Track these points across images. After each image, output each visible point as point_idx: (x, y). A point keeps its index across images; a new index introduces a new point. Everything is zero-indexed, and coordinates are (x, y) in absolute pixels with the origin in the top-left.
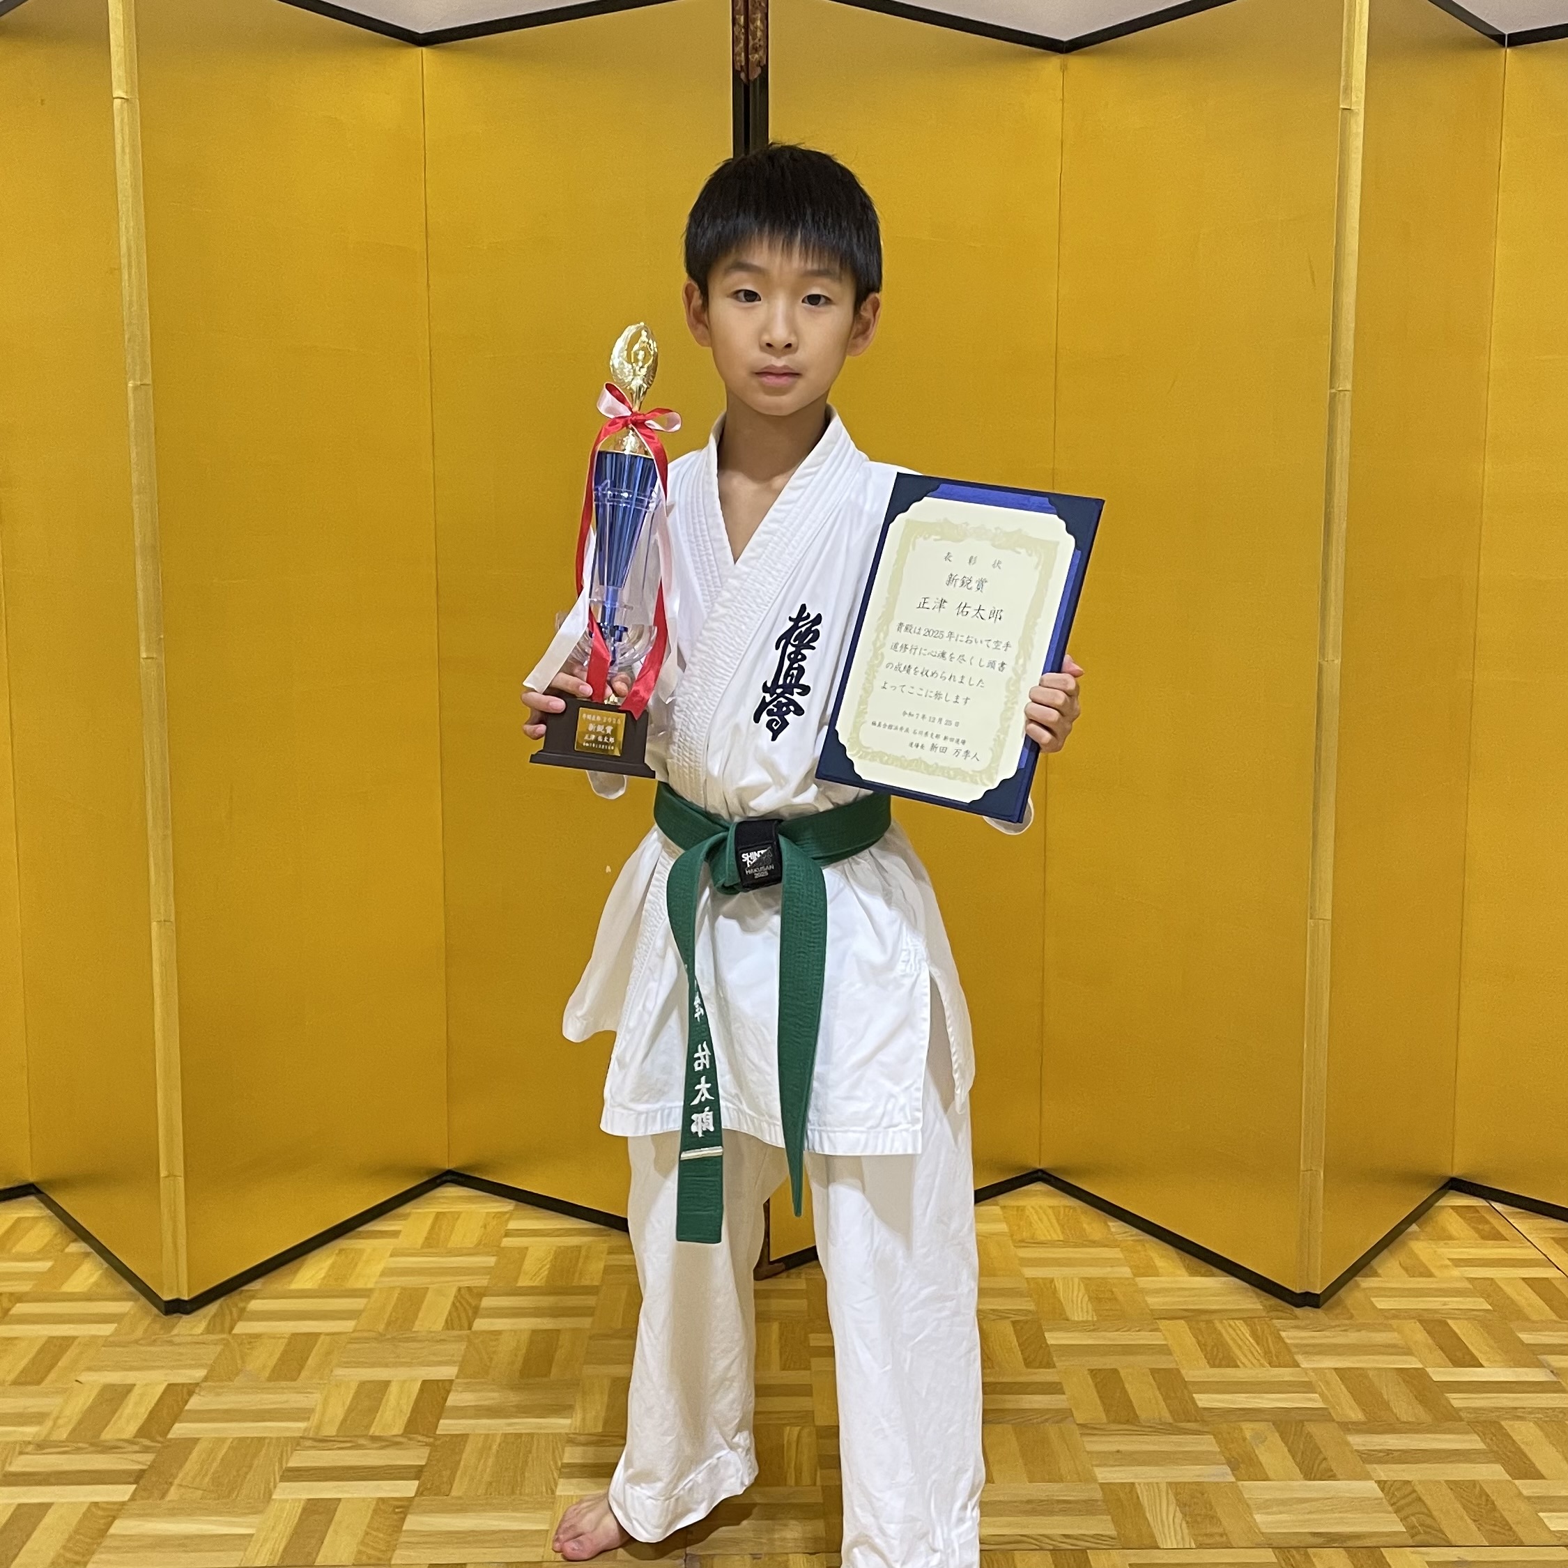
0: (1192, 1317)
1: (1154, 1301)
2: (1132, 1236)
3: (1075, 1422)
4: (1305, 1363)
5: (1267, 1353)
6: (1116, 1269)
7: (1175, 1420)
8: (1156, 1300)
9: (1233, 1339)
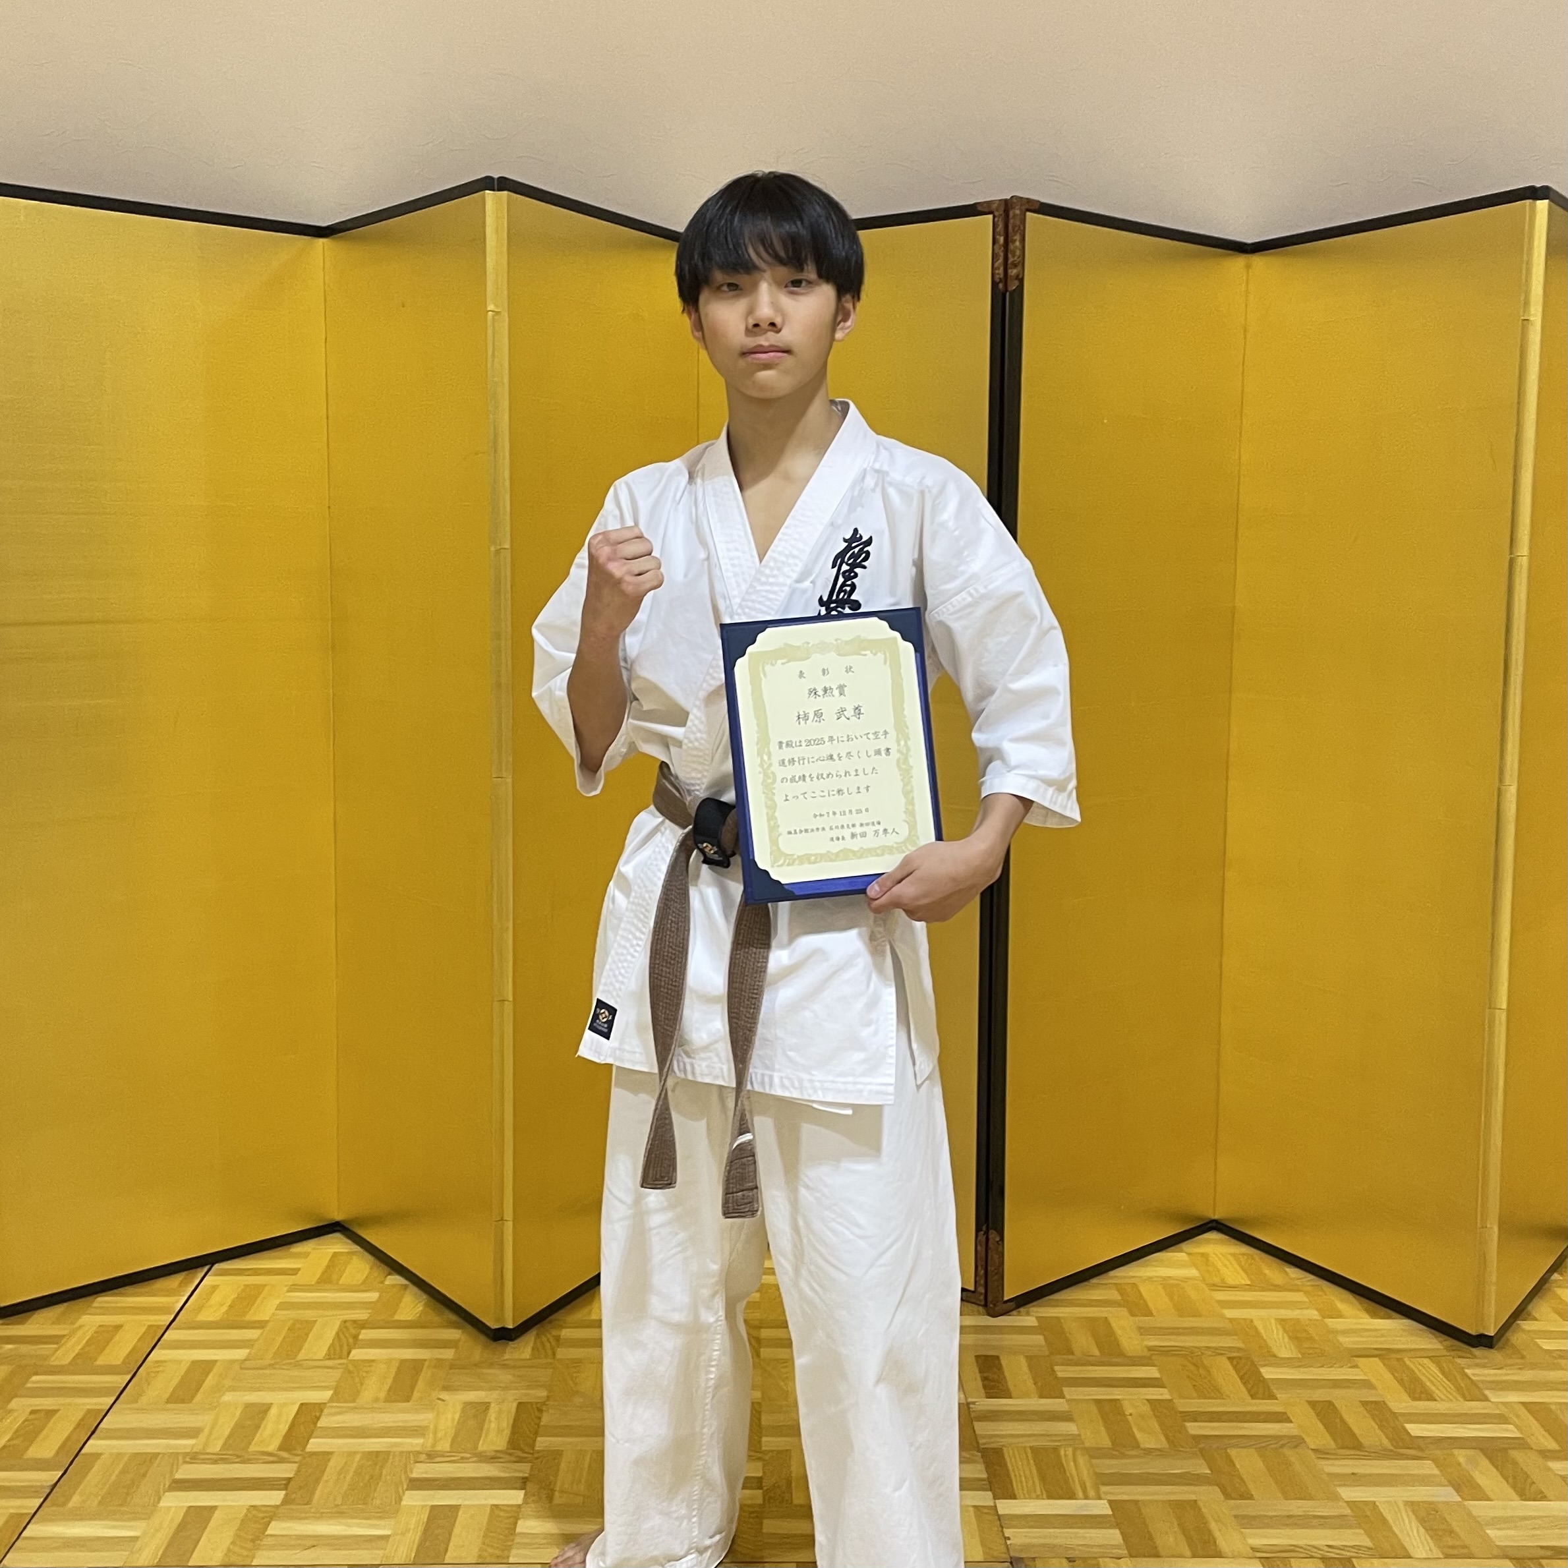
0: (1383, 1354)
1: (1347, 1341)
2: (1309, 1281)
3: (1308, 1447)
4: (1494, 1397)
5: (1459, 1389)
6: (1306, 1312)
7: (1396, 1447)
8: (1347, 1339)
9: (1424, 1374)
